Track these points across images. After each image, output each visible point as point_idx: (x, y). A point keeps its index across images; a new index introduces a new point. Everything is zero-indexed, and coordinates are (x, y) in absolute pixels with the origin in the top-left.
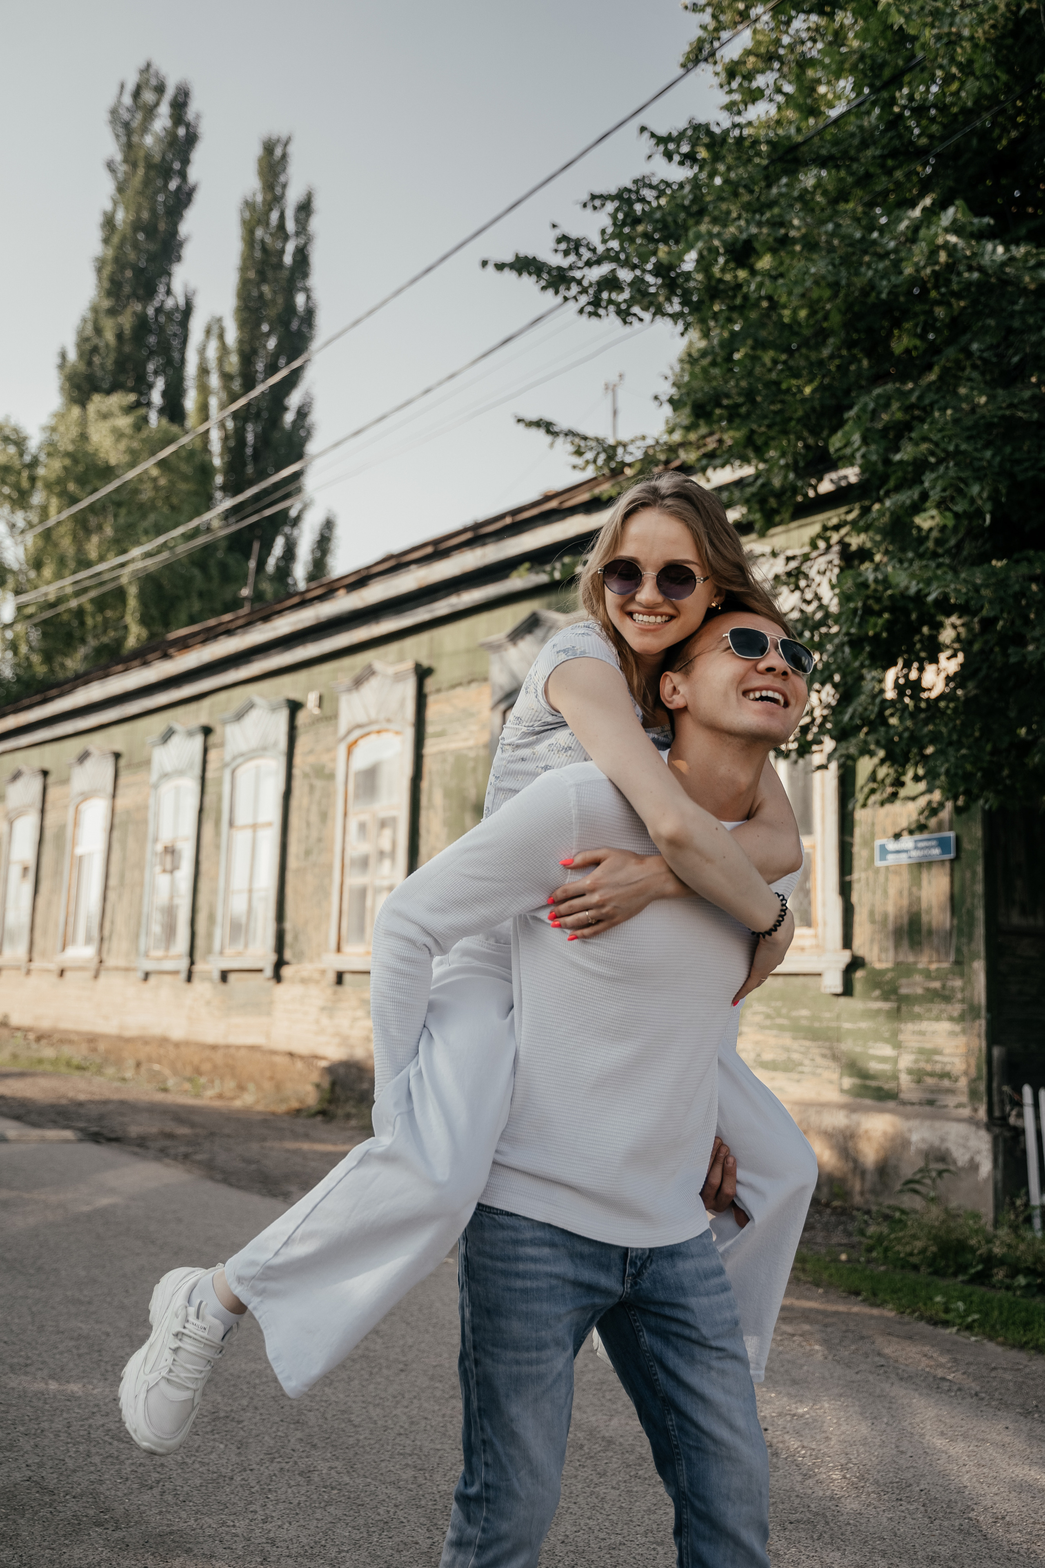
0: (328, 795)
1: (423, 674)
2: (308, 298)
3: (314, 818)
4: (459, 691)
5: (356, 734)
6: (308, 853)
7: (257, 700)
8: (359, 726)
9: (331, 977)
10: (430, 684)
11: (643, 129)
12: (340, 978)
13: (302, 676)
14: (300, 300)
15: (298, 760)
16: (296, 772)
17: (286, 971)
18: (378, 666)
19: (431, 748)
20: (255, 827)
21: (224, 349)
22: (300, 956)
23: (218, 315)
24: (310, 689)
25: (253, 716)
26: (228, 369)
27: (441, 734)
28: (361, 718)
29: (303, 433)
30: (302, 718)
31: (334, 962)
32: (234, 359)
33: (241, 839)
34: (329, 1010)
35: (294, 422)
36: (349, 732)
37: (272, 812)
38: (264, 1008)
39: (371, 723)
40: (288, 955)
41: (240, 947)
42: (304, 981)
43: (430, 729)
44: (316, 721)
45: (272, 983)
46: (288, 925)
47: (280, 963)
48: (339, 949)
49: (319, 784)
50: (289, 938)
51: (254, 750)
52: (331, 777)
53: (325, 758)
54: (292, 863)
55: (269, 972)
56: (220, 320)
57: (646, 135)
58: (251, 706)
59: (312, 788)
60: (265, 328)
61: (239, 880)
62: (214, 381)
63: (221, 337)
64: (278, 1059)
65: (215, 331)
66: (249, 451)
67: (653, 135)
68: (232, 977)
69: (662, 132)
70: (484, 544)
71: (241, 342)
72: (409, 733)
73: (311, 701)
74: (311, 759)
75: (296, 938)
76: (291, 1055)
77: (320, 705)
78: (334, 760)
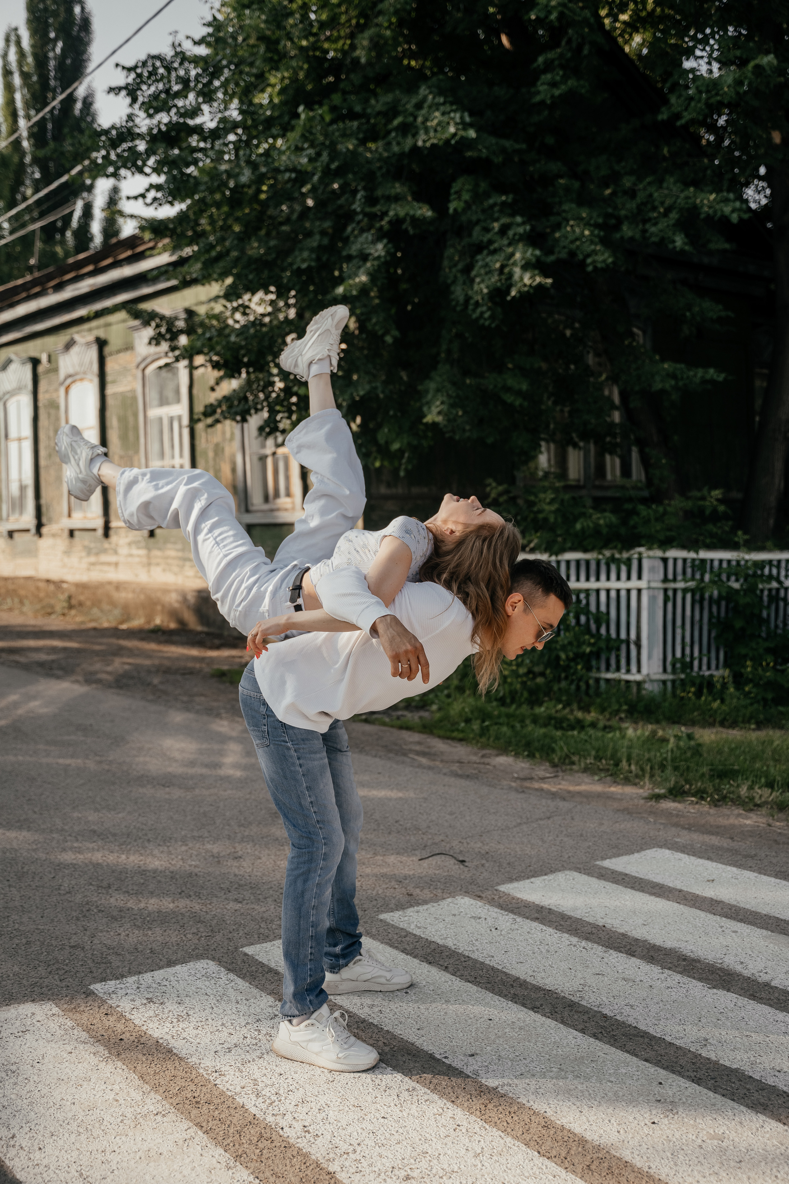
0: (58, 419)
1: (101, 344)
2: (83, 9)
3: (51, 434)
4: (121, 355)
5: (69, 381)
6: (50, 456)
7: (13, 357)
8: (70, 376)
9: (66, 533)
10: (107, 350)
11: (117, 65)
12: (71, 533)
13: (38, 343)
14: (77, 10)
15: (41, 396)
16: (40, 404)
17: (44, 530)
18: (77, 337)
19: (110, 390)
20: (20, 439)
21: (21, 54)
22: (50, 520)
23: (13, 25)
24: (42, 351)
25: (12, 367)
26: (25, 69)
27: (114, 382)
28: (71, 371)
29: (89, 119)
30: (41, 369)
31: (67, 523)
32: (30, 60)
33: (13, 446)
34: (67, 553)
35: (81, 111)
36: (65, 379)
37: (27, 431)
38: (32, 552)
39: (76, 374)
40: (44, 520)
41: (17, 515)
42: (54, 536)
43: (109, 378)
44: (48, 371)
45: (36, 538)
46: (43, 501)
47: (39, 526)
48: (69, 516)
49: (53, 412)
50: (44, 509)
51: (14, 390)
52: (57, 407)
53: (54, 395)
54: (42, 462)
55: (33, 530)
56: (16, 29)
57: (120, 69)
58: (9, 362)
59: (49, 415)
60: (52, 35)
61: (14, 475)
62: (17, 80)
63: (18, 43)
64: (42, 585)
65: (13, 38)
66: (49, 135)
67: (124, 68)
68: (16, 535)
69: (130, 63)
70: (121, 266)
71: (33, 46)
72: (96, 381)
73: (44, 358)
74: (47, 396)
75: (47, 509)
76: (48, 581)
77: (49, 361)
78: (58, 397)
